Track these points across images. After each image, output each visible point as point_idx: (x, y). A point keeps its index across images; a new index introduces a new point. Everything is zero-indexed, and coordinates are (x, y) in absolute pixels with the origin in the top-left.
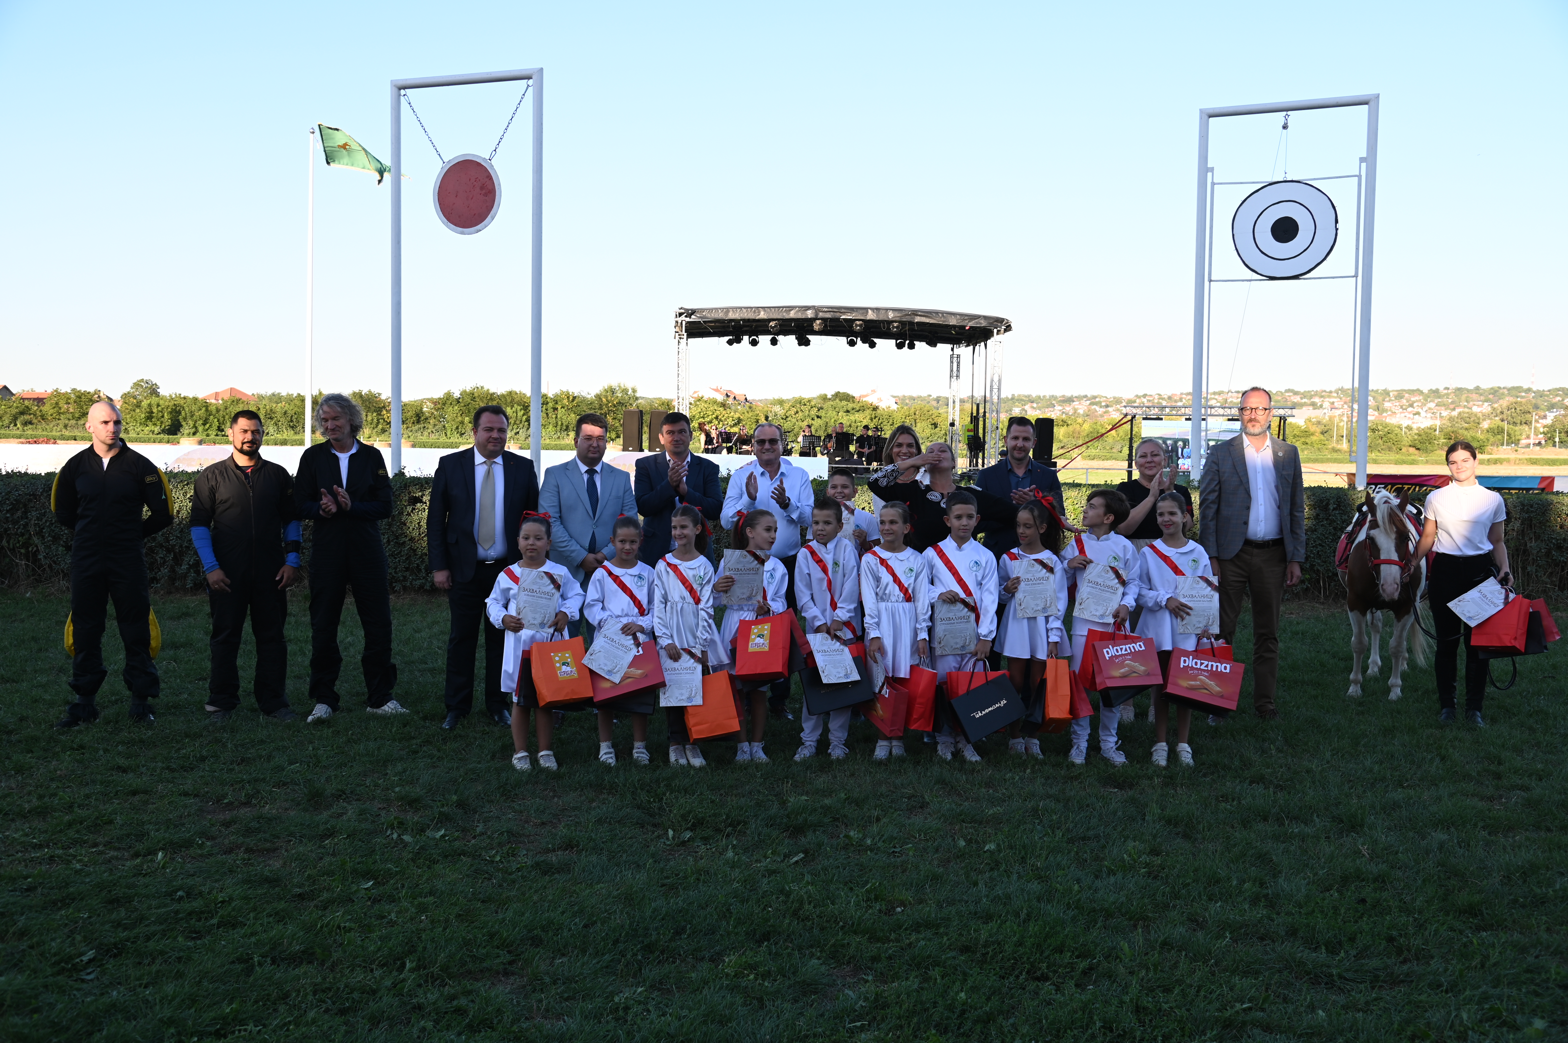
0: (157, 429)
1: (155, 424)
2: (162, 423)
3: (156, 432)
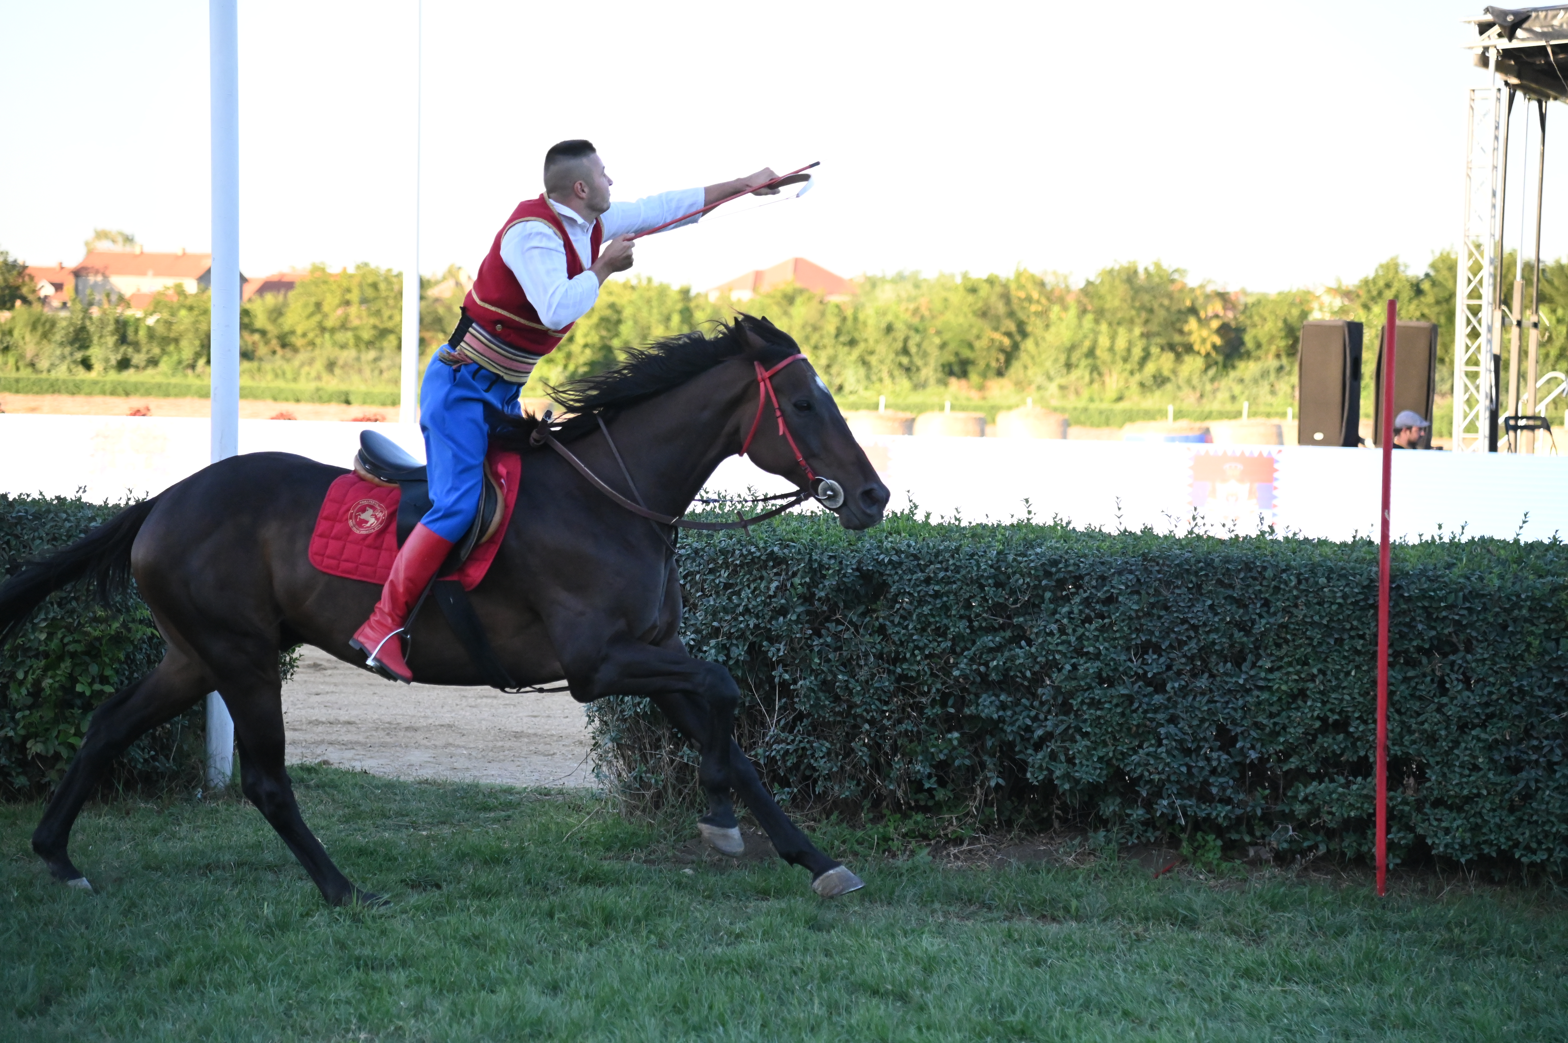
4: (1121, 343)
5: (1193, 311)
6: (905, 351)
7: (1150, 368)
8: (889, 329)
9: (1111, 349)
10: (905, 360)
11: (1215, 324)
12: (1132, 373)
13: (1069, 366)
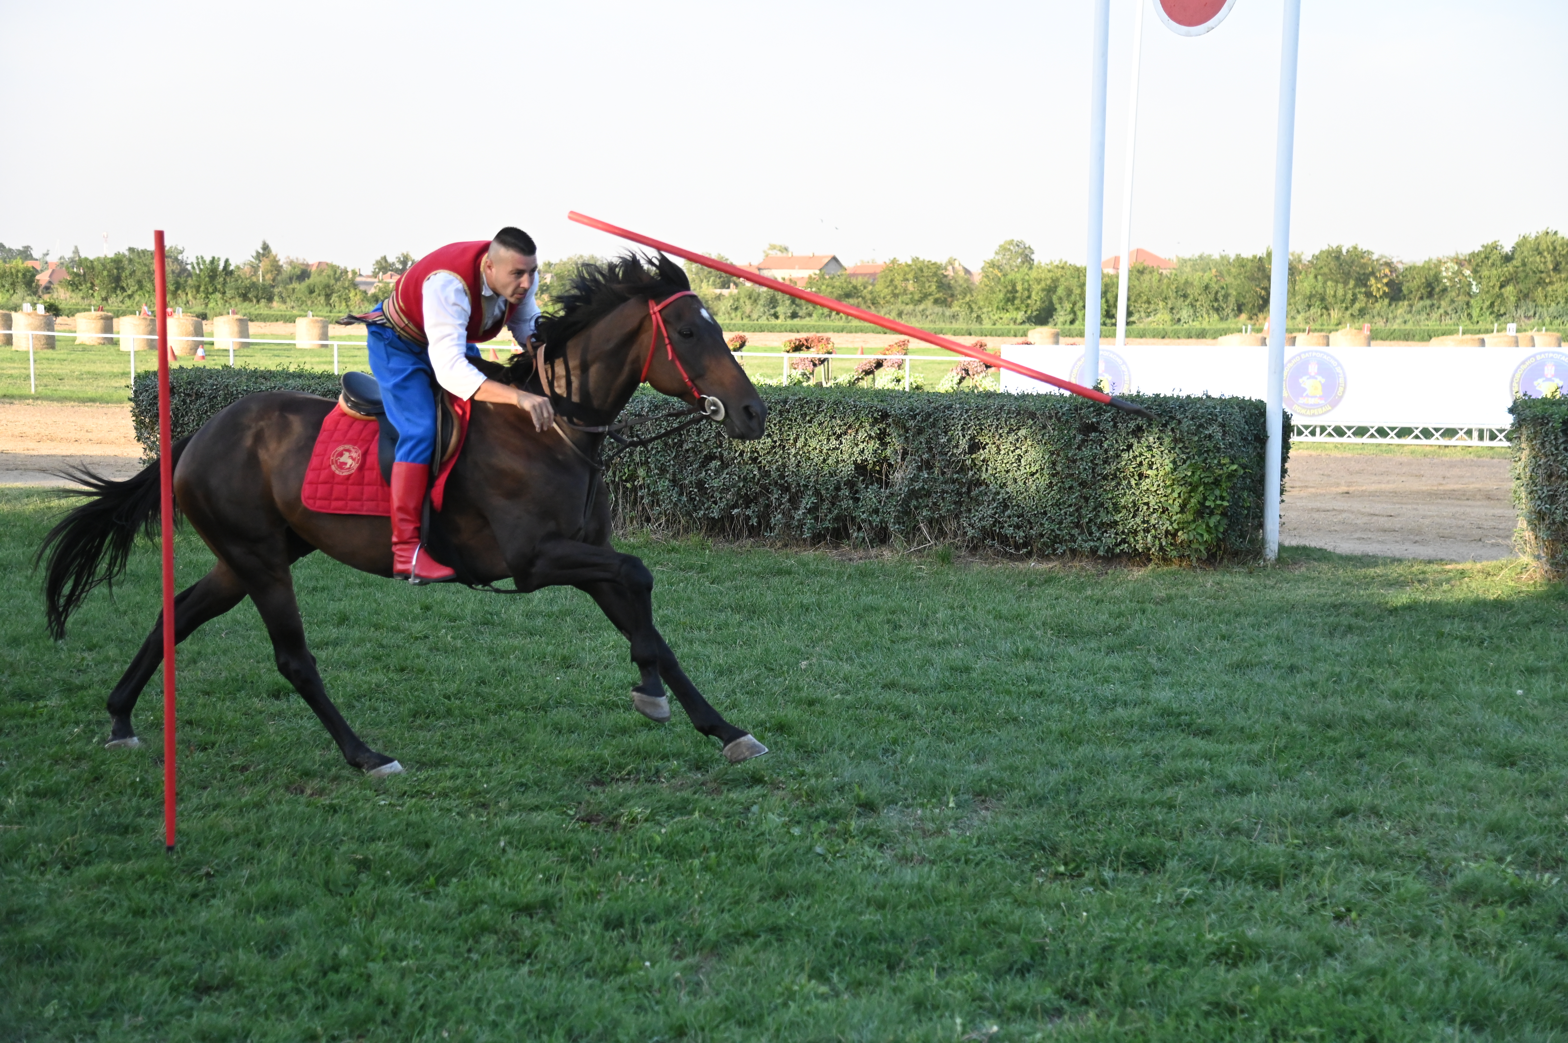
0: (1020, 316)
1: (1018, 309)
2: (1028, 306)
3: (1019, 321)
4: (1340, 292)
5: (1373, 273)
6: (1216, 300)
7: (1357, 305)
8: (1207, 287)
9: (1335, 296)
10: (1216, 305)
11: (1385, 280)
12: (1347, 309)
13: (1309, 306)
